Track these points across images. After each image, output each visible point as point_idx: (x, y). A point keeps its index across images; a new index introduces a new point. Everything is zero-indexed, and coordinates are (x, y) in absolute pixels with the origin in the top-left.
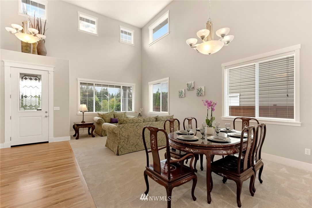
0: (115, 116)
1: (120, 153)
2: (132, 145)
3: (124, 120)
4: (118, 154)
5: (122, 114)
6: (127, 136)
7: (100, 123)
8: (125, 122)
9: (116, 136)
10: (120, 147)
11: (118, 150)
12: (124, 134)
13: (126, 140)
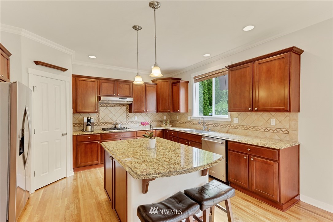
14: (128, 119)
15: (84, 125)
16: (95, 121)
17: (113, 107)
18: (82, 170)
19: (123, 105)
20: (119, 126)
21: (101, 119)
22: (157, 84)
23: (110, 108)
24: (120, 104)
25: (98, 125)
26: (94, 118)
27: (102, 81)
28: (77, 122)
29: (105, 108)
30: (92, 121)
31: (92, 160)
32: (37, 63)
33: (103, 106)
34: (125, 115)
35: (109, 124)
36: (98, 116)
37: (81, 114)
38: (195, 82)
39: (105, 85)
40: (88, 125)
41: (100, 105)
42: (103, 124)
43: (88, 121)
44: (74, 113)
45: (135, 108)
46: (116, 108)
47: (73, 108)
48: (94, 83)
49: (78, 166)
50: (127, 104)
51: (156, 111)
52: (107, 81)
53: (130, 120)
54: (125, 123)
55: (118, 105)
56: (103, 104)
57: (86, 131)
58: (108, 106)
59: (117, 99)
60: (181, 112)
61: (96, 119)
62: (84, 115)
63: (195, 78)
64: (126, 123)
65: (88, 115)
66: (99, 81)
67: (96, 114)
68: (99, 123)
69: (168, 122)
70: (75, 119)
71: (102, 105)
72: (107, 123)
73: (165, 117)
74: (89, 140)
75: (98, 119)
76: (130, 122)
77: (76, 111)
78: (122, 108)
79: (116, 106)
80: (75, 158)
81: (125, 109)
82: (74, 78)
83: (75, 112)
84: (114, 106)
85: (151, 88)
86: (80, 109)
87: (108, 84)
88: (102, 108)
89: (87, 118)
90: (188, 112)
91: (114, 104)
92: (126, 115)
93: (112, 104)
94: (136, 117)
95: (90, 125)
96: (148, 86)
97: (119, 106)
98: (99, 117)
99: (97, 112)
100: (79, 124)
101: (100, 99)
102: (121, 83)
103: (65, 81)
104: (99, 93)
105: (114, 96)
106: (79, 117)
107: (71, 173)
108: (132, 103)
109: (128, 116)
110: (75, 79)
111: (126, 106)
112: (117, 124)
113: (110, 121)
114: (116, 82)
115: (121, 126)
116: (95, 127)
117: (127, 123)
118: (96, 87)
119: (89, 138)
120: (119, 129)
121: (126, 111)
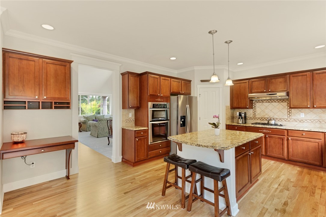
0: (96, 118)
1: (99, 137)
2: (106, 133)
3: (101, 119)
4: (98, 137)
5: (101, 116)
6: (103, 128)
7: (85, 123)
8: (102, 120)
9: (97, 128)
10: (99, 134)
11: (98, 135)
12: (101, 127)
13: (103, 130)
14: (290, 116)
16: (252, 116)
19: (283, 100)
20: (273, 122)
21: (257, 114)
23: (266, 104)
25: (253, 119)
29: (261, 104)
32: (202, 81)
33: (259, 102)
34: (285, 111)
35: (265, 120)
36: (254, 111)
39: (256, 84)
40: (239, 118)
42: (259, 119)
43: (240, 115)
45: (293, 103)
46: (274, 104)
48: (245, 84)
53: (293, 117)
54: (285, 120)
55: (275, 101)
57: (238, 123)
58: (265, 102)
59: (265, 95)
61: (252, 114)
62: (241, 109)
64: (287, 121)
65: (245, 111)
67: (252, 110)
68: (254, 118)
71: (257, 101)
72: (263, 118)
76: (292, 120)
78: (281, 103)
79: (274, 102)
83: (232, 108)
84: (271, 102)
87: (258, 82)
88: (258, 105)
92: (287, 111)
94: (303, 114)
97: (277, 101)
98: (255, 113)
99: (247, 108)
102: (273, 78)
109: (289, 113)
111: (287, 101)
112: (271, 120)
113: (266, 116)
114: (267, 79)
115: (275, 122)
116: (251, 121)
117: (289, 120)
118: (248, 86)
119: (236, 128)
120: (271, 125)
121: (287, 107)
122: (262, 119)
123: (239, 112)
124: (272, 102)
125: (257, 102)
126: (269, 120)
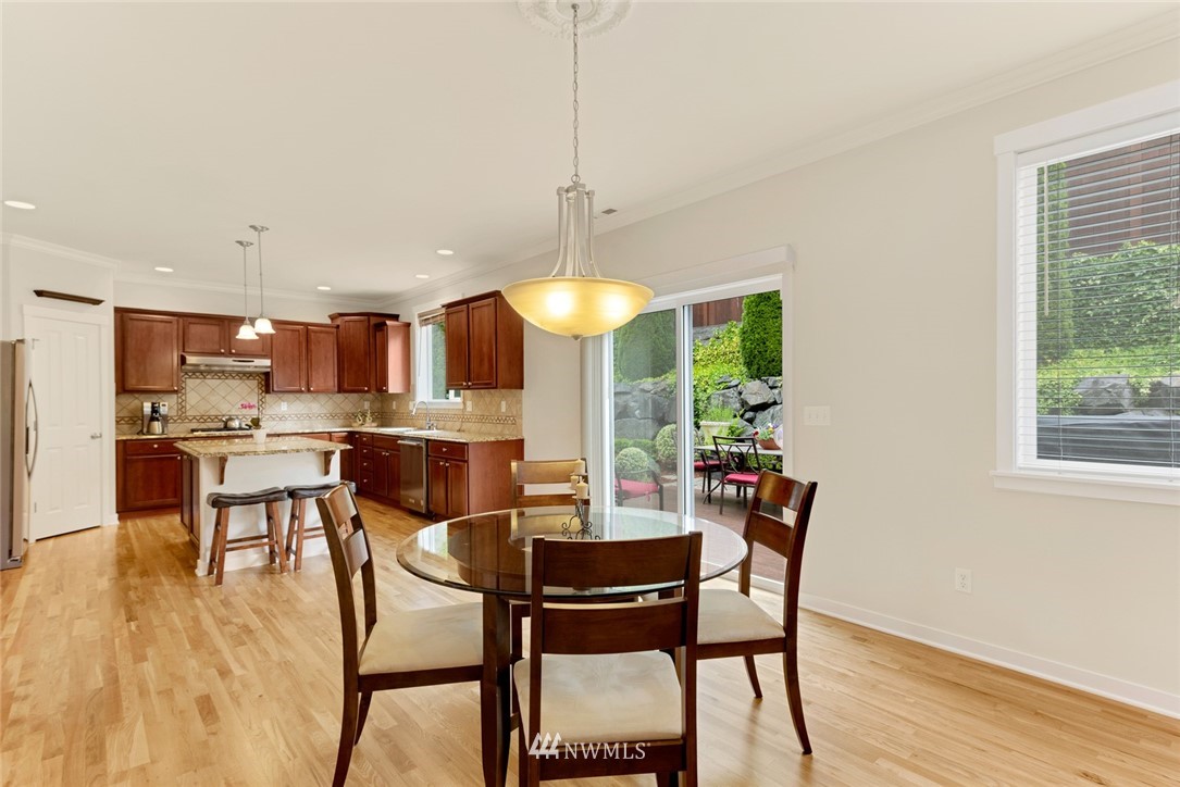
14: (263, 408)
15: (142, 420)
16: (173, 413)
17: (220, 381)
18: (139, 517)
19: (249, 375)
20: (235, 424)
21: (188, 407)
22: (338, 327)
23: (212, 382)
24: (238, 373)
25: (179, 421)
26: (167, 406)
27: (190, 320)
28: (124, 413)
29: (199, 381)
30: (163, 410)
31: (164, 496)
32: (40, 294)
33: (194, 376)
34: (254, 398)
35: (208, 420)
36: (180, 400)
37: (137, 396)
38: (421, 325)
39: (196, 330)
40: (153, 419)
41: (186, 374)
42: (194, 420)
43: (154, 410)
44: (117, 394)
45: (277, 382)
46: (230, 382)
47: (117, 382)
48: (168, 325)
49: (127, 507)
50: (258, 374)
51: (336, 389)
52: (202, 321)
53: (268, 411)
55: (233, 375)
56: (194, 373)
57: (149, 433)
58: (208, 377)
59: (229, 361)
60: (390, 392)
61: (175, 407)
62: (142, 397)
63: (420, 316)
65: (155, 398)
66: (181, 320)
67: (175, 396)
68: (182, 418)
69: (368, 416)
70: (120, 407)
71: (189, 374)
72: (205, 417)
73: (367, 405)
74: (156, 451)
75: (182, 408)
76: (267, 417)
77: (123, 388)
78: (248, 381)
79: (230, 377)
80: (120, 486)
81: (253, 383)
82: (119, 315)
83: (120, 390)
84: (223, 377)
85: (322, 335)
86: (132, 383)
87: (204, 327)
88: (191, 383)
89: (149, 405)
90: (409, 391)
91: (223, 372)
92: (257, 398)
93: (216, 373)
94: (285, 403)
95: (158, 420)
96: (315, 332)
97: (237, 377)
98: (183, 404)
99: (176, 392)
100: (131, 418)
101: (183, 360)
102: (239, 324)
103: (99, 325)
104: (181, 348)
105: (220, 354)
106: (132, 402)
107: (111, 520)
108: (269, 370)
109: (262, 401)
110: (122, 316)
111: (256, 378)
112: (231, 419)
113: (213, 412)
114: (226, 322)
115: (240, 423)
116: (171, 427)
117: (261, 417)
118: (175, 334)
119: (156, 446)
120: (234, 429)
121: (256, 390)
122: (202, 418)
123: (153, 404)
124: (227, 378)
125: (190, 377)
126: (228, 420)
